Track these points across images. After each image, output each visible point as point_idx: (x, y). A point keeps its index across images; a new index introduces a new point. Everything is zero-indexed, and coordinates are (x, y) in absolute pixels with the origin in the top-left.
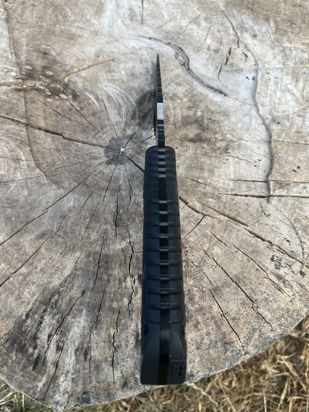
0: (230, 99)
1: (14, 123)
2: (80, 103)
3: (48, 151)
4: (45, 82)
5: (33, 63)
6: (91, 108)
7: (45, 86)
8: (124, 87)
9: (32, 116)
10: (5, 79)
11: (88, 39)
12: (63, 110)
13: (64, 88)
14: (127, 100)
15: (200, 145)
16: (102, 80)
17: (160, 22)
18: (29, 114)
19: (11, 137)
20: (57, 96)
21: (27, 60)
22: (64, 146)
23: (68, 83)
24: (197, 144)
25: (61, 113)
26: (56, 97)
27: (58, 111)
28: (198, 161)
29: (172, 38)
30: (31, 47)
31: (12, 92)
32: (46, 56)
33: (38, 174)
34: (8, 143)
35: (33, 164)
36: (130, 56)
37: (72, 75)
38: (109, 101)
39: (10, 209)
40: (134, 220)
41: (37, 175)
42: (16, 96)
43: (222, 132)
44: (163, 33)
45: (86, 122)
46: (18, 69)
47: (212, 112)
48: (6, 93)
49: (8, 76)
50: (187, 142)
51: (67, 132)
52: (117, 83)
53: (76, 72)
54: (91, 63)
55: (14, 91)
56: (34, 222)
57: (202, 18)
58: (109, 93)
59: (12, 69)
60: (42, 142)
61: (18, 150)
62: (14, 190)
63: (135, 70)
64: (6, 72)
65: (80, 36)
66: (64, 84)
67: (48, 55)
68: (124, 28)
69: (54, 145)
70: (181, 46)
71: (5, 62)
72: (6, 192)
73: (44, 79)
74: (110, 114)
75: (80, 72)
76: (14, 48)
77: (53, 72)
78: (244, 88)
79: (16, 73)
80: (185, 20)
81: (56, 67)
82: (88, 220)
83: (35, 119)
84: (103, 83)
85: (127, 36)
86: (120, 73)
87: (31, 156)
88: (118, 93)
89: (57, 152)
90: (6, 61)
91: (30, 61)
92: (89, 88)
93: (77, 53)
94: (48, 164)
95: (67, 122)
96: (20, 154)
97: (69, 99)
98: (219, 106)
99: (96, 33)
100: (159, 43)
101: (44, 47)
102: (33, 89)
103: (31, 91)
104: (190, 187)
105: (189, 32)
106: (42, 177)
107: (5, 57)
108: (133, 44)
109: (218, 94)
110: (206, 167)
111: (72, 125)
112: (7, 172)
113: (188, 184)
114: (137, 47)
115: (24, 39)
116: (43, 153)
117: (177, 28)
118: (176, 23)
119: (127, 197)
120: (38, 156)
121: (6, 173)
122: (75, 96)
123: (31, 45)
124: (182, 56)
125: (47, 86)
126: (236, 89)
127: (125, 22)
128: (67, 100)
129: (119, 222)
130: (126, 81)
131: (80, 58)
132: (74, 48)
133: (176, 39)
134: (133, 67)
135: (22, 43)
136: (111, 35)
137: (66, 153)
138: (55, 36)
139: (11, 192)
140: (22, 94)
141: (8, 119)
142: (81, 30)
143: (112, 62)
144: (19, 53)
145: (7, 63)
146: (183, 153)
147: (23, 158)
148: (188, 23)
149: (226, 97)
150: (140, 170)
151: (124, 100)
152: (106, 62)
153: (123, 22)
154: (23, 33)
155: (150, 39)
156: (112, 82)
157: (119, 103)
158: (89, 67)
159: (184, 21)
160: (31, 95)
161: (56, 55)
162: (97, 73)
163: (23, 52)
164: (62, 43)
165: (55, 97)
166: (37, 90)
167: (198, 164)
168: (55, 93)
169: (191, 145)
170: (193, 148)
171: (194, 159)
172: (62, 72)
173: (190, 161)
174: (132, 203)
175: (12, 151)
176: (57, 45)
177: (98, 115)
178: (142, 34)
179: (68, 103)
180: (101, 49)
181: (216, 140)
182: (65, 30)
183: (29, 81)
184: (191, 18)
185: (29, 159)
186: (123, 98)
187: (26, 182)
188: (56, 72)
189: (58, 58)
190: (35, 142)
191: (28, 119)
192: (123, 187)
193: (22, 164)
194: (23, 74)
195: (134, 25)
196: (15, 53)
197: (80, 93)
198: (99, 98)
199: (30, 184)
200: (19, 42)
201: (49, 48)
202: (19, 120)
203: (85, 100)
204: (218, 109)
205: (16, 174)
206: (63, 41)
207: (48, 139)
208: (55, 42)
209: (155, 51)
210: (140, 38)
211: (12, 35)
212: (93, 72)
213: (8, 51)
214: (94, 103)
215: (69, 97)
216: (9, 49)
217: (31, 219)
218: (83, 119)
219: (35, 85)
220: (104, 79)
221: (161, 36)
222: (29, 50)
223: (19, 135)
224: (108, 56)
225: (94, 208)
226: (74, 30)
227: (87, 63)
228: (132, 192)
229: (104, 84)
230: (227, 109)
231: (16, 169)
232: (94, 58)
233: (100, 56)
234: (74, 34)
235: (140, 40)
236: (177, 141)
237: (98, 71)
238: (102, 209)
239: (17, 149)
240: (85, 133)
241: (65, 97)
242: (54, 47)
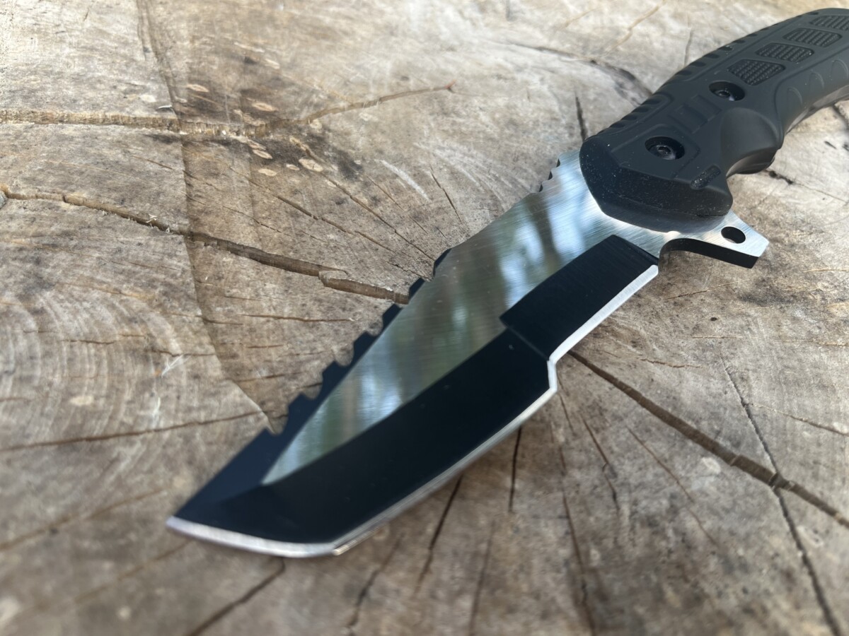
0: (808, 191)
1: (145, 229)
2: (366, 184)
3: (271, 325)
4: (249, 126)
5: (213, 78)
6: (407, 201)
7: (251, 136)
8: (494, 151)
9: (208, 213)
10: (122, 109)
11: (370, 42)
12: (315, 202)
13: (312, 146)
14: (512, 183)
15: (782, 310)
16: (426, 132)
17: (559, 16)
18: (199, 205)
19: (130, 275)
20: (290, 162)
21: (192, 71)
22: (330, 309)
23: (324, 133)
24: (773, 310)
25: (308, 208)
26: (288, 166)
27: (299, 203)
28: (800, 360)
29: (601, 51)
30: (205, 43)
31: (142, 141)
32: (250, 67)
33: (236, 405)
34: (118, 292)
35: (214, 368)
36: (494, 82)
37: (331, 114)
38: (459, 183)
39: (107, 565)
40: (659, 598)
41: (231, 412)
42: (155, 154)
43: (831, 275)
44: (574, 40)
45: (397, 237)
46: (164, 87)
47: (776, 224)
48: (120, 144)
49: (130, 102)
50: (739, 303)
51: (336, 267)
52: (472, 140)
53: (343, 110)
54: (385, 92)
55: (150, 140)
56: (227, 622)
57: (666, 15)
58: (452, 164)
59: (144, 87)
60: (247, 293)
61: (156, 317)
62: (134, 471)
63: (517, 114)
64: (125, 93)
65: (346, 33)
66: (311, 136)
67: (257, 67)
68: (465, 26)
69: (293, 304)
70: (626, 68)
71: (124, 68)
72: (97, 483)
73: (248, 119)
74: (467, 219)
75: (355, 111)
76: (153, 40)
77: (276, 106)
78: (830, 166)
79: (159, 96)
80: (623, 15)
81: (283, 93)
82: (466, 603)
83: (220, 222)
84: (428, 138)
85: (476, 41)
86: (476, 117)
87: (206, 339)
88: (481, 165)
89: (303, 330)
90: (126, 65)
91: (201, 74)
92: (389, 149)
93: (341, 68)
94: (271, 369)
95: (332, 236)
96: (162, 332)
97: (331, 173)
98: (787, 209)
99: (391, 30)
100: (564, 58)
101: (243, 46)
102: (213, 141)
103: (208, 145)
104: (814, 449)
105: (639, 39)
106: (251, 419)
107: (124, 56)
108: (496, 58)
109: (769, 178)
110: (835, 380)
111: (349, 246)
112: (108, 397)
113: (803, 440)
114: (510, 66)
115: (183, 25)
116: (252, 330)
117: (606, 31)
118: (602, 21)
119: (600, 497)
120: (234, 339)
121: (102, 402)
122: (348, 168)
123: (204, 39)
124: (633, 89)
125: (258, 138)
126: (811, 169)
127: (466, 14)
128: (324, 174)
129: (599, 607)
130: (496, 136)
131: (351, 79)
132: (333, 56)
133: (608, 53)
134: (508, 107)
135: (177, 33)
136: (431, 37)
137: (337, 332)
138: (276, 27)
139: (120, 482)
140: (176, 149)
141: (124, 216)
142: (349, 22)
143: (445, 92)
144: (168, 54)
145: (130, 70)
146: (739, 337)
147: (175, 346)
148: (632, 23)
149: (792, 187)
150: (616, 389)
151: (503, 183)
152: (427, 90)
153: (461, 13)
154: (181, 13)
155: (541, 49)
156: (456, 138)
157: (489, 191)
158: (381, 100)
159: (620, 18)
160: (207, 154)
161: (282, 66)
162: (407, 114)
163: (181, 52)
164: (296, 44)
165: (283, 167)
166: (226, 143)
167: (802, 369)
168: (283, 155)
169: (753, 310)
170: (764, 320)
171: (782, 354)
172: (301, 107)
173: (774, 363)
174: (626, 521)
175: (131, 320)
176: (283, 47)
177: (431, 222)
178: (517, 38)
179: (329, 183)
180: (408, 63)
181: (823, 299)
182: (303, 17)
183: (199, 120)
184: (637, 12)
185: (199, 350)
186: (497, 179)
187: (188, 439)
188: (285, 106)
189: (288, 76)
190: (220, 293)
191: (195, 220)
192: (576, 456)
193: (169, 366)
194: (178, 102)
195: (491, 19)
196: (157, 54)
197: (363, 160)
198: (424, 176)
199: (203, 448)
200: (168, 31)
201: (261, 50)
202: (165, 221)
203: (380, 178)
204: (788, 215)
205: (143, 406)
206: (300, 40)
207: (269, 286)
208: (276, 39)
209: (562, 77)
210: (513, 47)
211: (148, 12)
212: (395, 112)
213: (135, 43)
214: (410, 188)
215: (330, 169)
216: (137, 39)
217: (207, 613)
218: (382, 228)
219: (219, 132)
220: (430, 129)
221: (568, 45)
222: (200, 50)
223: (161, 267)
224: (432, 78)
225: (483, 547)
226: (328, 21)
227: (373, 90)
228: (615, 475)
229: (432, 142)
230: (813, 217)
231: (145, 385)
232: (394, 81)
233: (410, 77)
234: (329, 28)
235: (513, 51)
236: (708, 300)
237: (412, 109)
238: (514, 549)
239: (152, 315)
240: (399, 272)
241: (318, 168)
242: (275, 49)
